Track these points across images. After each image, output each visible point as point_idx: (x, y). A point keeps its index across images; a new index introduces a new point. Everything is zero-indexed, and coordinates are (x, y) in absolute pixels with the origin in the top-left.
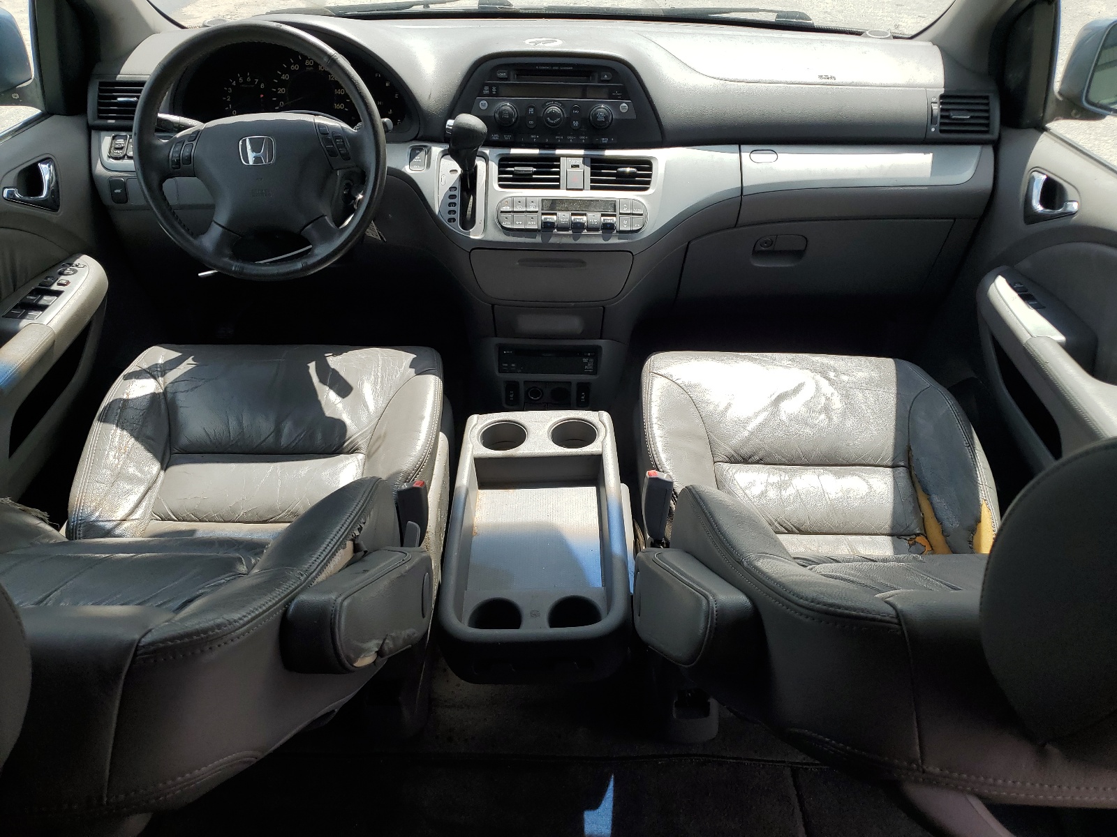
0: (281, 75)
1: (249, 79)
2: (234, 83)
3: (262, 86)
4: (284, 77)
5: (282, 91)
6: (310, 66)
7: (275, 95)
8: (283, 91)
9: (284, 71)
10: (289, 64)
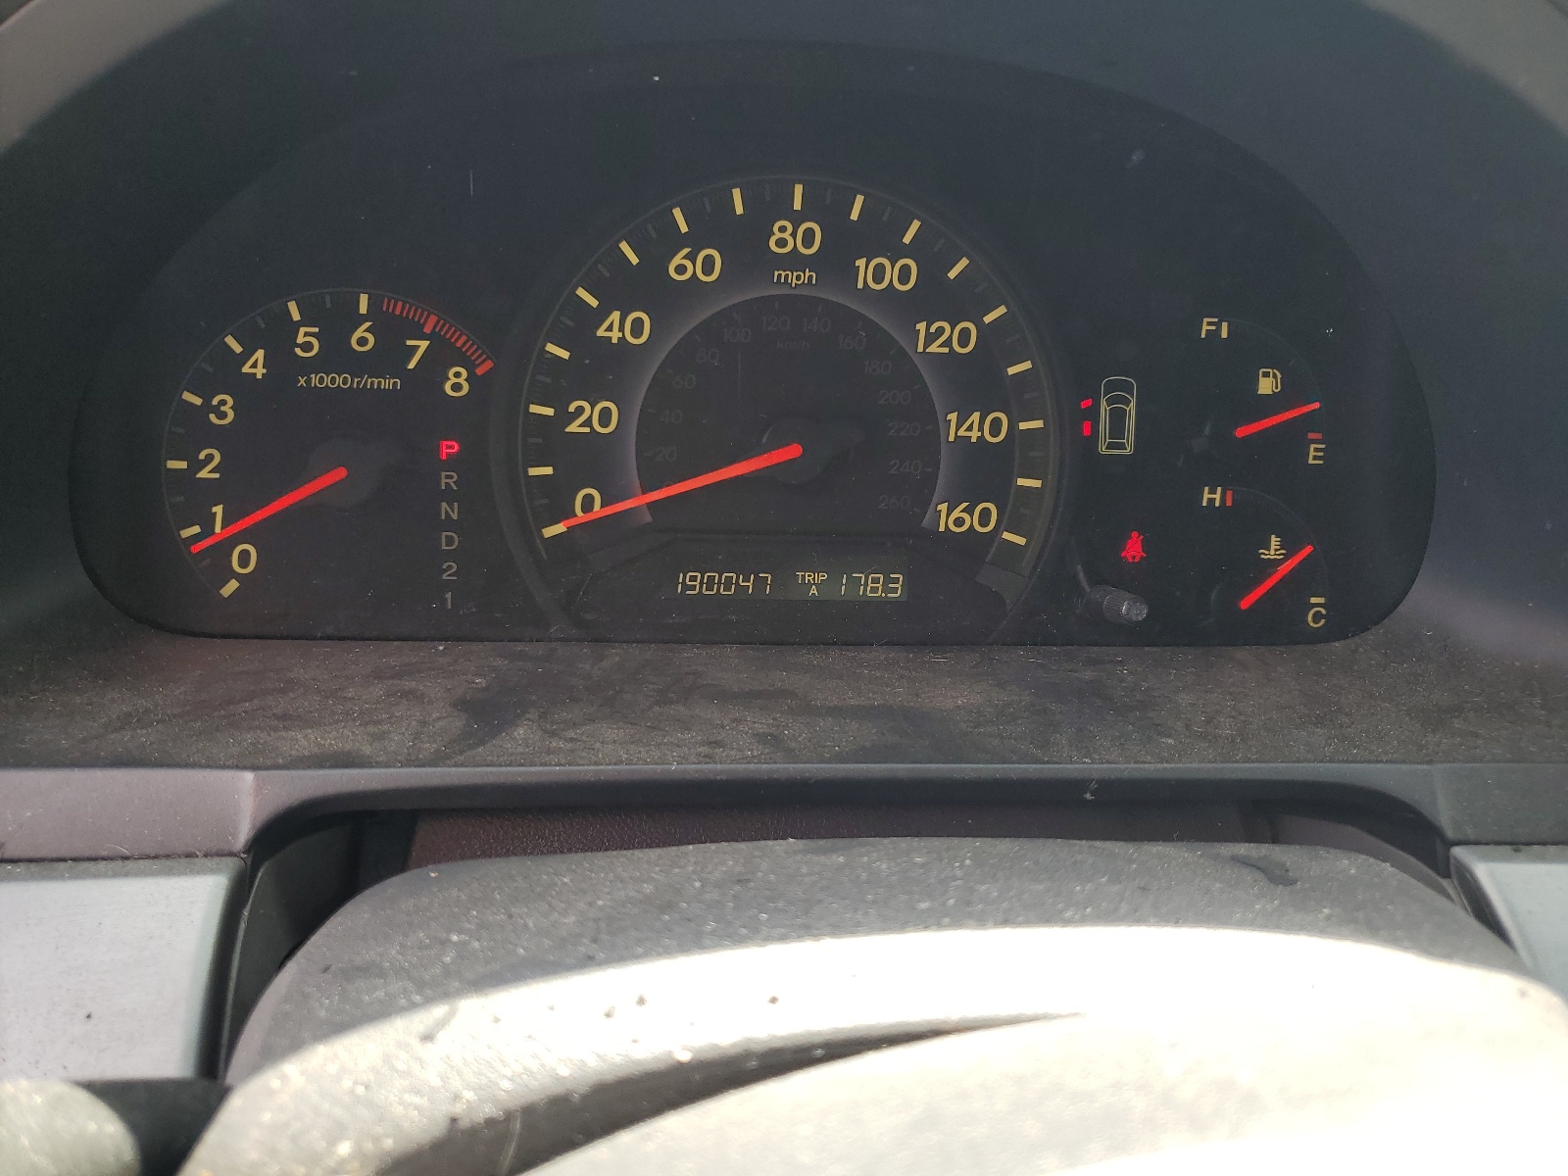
0: (602, 314)
1: (363, 339)
2: (256, 365)
3: (456, 381)
4: (613, 328)
5: (589, 417)
6: (795, 261)
7: (549, 440)
8: (605, 416)
9: (622, 292)
10: (660, 244)
